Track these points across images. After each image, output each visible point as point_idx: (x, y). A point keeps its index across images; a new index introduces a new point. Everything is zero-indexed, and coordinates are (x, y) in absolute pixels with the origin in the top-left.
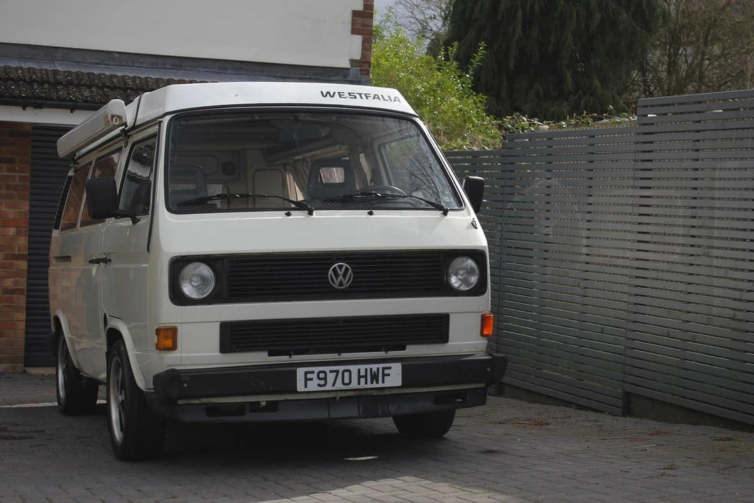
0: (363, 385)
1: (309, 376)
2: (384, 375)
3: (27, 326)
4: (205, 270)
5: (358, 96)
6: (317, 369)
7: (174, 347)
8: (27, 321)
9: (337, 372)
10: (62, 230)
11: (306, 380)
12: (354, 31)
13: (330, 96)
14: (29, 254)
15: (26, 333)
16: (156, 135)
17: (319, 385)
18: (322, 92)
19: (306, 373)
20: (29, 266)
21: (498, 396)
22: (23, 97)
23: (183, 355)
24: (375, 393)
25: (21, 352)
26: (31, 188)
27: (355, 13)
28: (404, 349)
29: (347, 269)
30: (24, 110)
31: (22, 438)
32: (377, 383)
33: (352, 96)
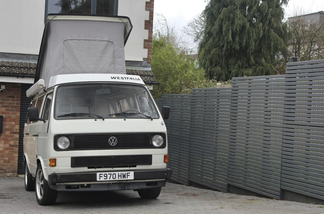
0: (120, 179)
1: (101, 175)
2: (127, 176)
3: (18, 159)
4: (67, 140)
5: (124, 78)
6: (104, 173)
7: (55, 166)
8: (18, 157)
9: (111, 174)
10: (28, 124)
11: (100, 177)
12: (145, 47)
13: (114, 78)
14: (20, 131)
15: (18, 161)
16: (52, 93)
17: (105, 179)
18: (111, 77)
19: (100, 174)
20: (19, 136)
21: (189, 186)
22: (17, 74)
23: (58, 168)
24: (125, 182)
25: (16, 169)
26: (21, 107)
27: (145, 41)
28: (136, 167)
29: (115, 139)
30: (18, 78)
31: (9, 198)
32: (125, 178)
33: (122, 78)
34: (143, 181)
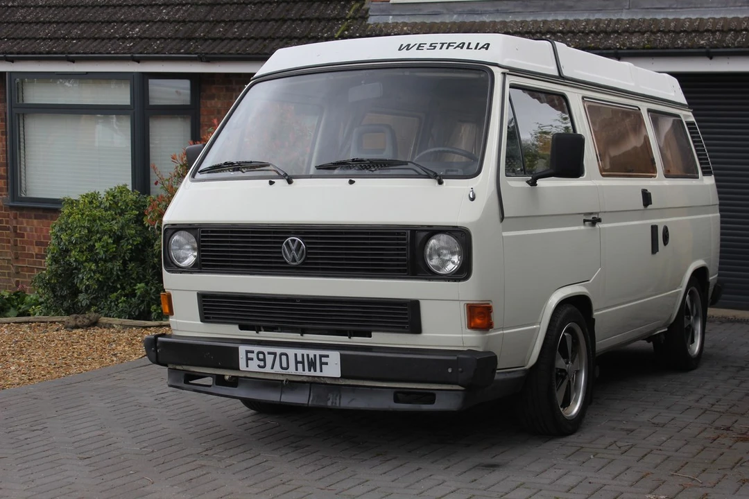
0: (300, 371)
1: (250, 355)
2: (322, 364)
5: (439, 46)
6: (256, 349)
7: (171, 313)
9: (275, 354)
11: (248, 359)
13: (408, 49)
17: (259, 366)
18: (400, 46)
19: (247, 352)
28: (371, 337)
29: (300, 245)
32: (315, 371)
33: (433, 47)
34: (385, 385)
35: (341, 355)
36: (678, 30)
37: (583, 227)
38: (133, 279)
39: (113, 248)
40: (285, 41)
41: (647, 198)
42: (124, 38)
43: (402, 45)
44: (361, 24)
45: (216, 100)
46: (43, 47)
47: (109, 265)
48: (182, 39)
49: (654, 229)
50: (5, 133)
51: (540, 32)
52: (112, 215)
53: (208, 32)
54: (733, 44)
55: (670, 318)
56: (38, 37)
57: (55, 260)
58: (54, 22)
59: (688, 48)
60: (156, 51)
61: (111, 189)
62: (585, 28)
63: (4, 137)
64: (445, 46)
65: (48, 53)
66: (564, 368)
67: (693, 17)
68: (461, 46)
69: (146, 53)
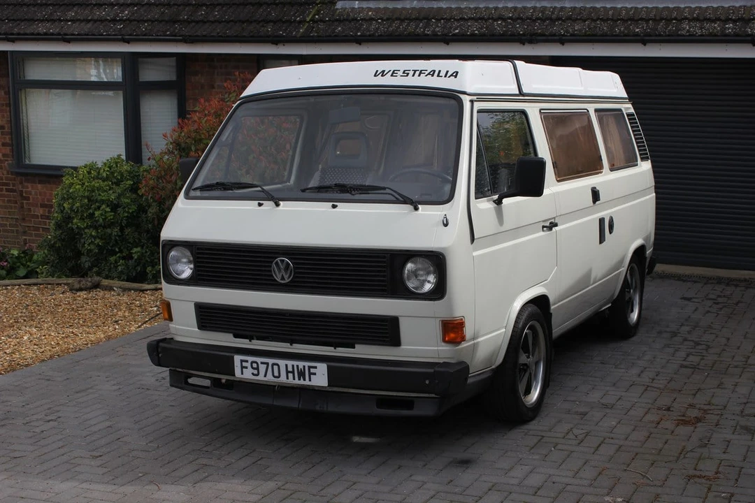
0: (291, 380)
6: (250, 359)
7: (170, 319)
9: (267, 364)
11: (243, 367)
17: (253, 374)
19: (242, 361)
22: (520, 34)
28: (354, 348)
29: (288, 265)
30: (524, 45)
32: (304, 380)
33: (406, 73)
34: (368, 392)
35: (328, 366)
36: (615, 18)
37: (542, 233)
38: (129, 243)
39: (110, 215)
40: (261, 24)
41: (596, 195)
42: (114, 21)
43: (377, 71)
44: (330, 8)
45: (200, 75)
46: (41, 28)
47: (109, 231)
48: (167, 22)
49: (602, 221)
50: (9, 105)
51: (492, 18)
52: (109, 185)
53: (191, 15)
54: (665, 32)
55: (613, 294)
56: (36, 18)
57: (58, 226)
58: (50, 5)
59: (625, 35)
60: (144, 33)
61: (108, 160)
62: (532, 15)
63: (8, 109)
64: (417, 73)
65: (46, 34)
66: (525, 362)
67: (629, 6)
68: (432, 73)
69: (135, 35)
